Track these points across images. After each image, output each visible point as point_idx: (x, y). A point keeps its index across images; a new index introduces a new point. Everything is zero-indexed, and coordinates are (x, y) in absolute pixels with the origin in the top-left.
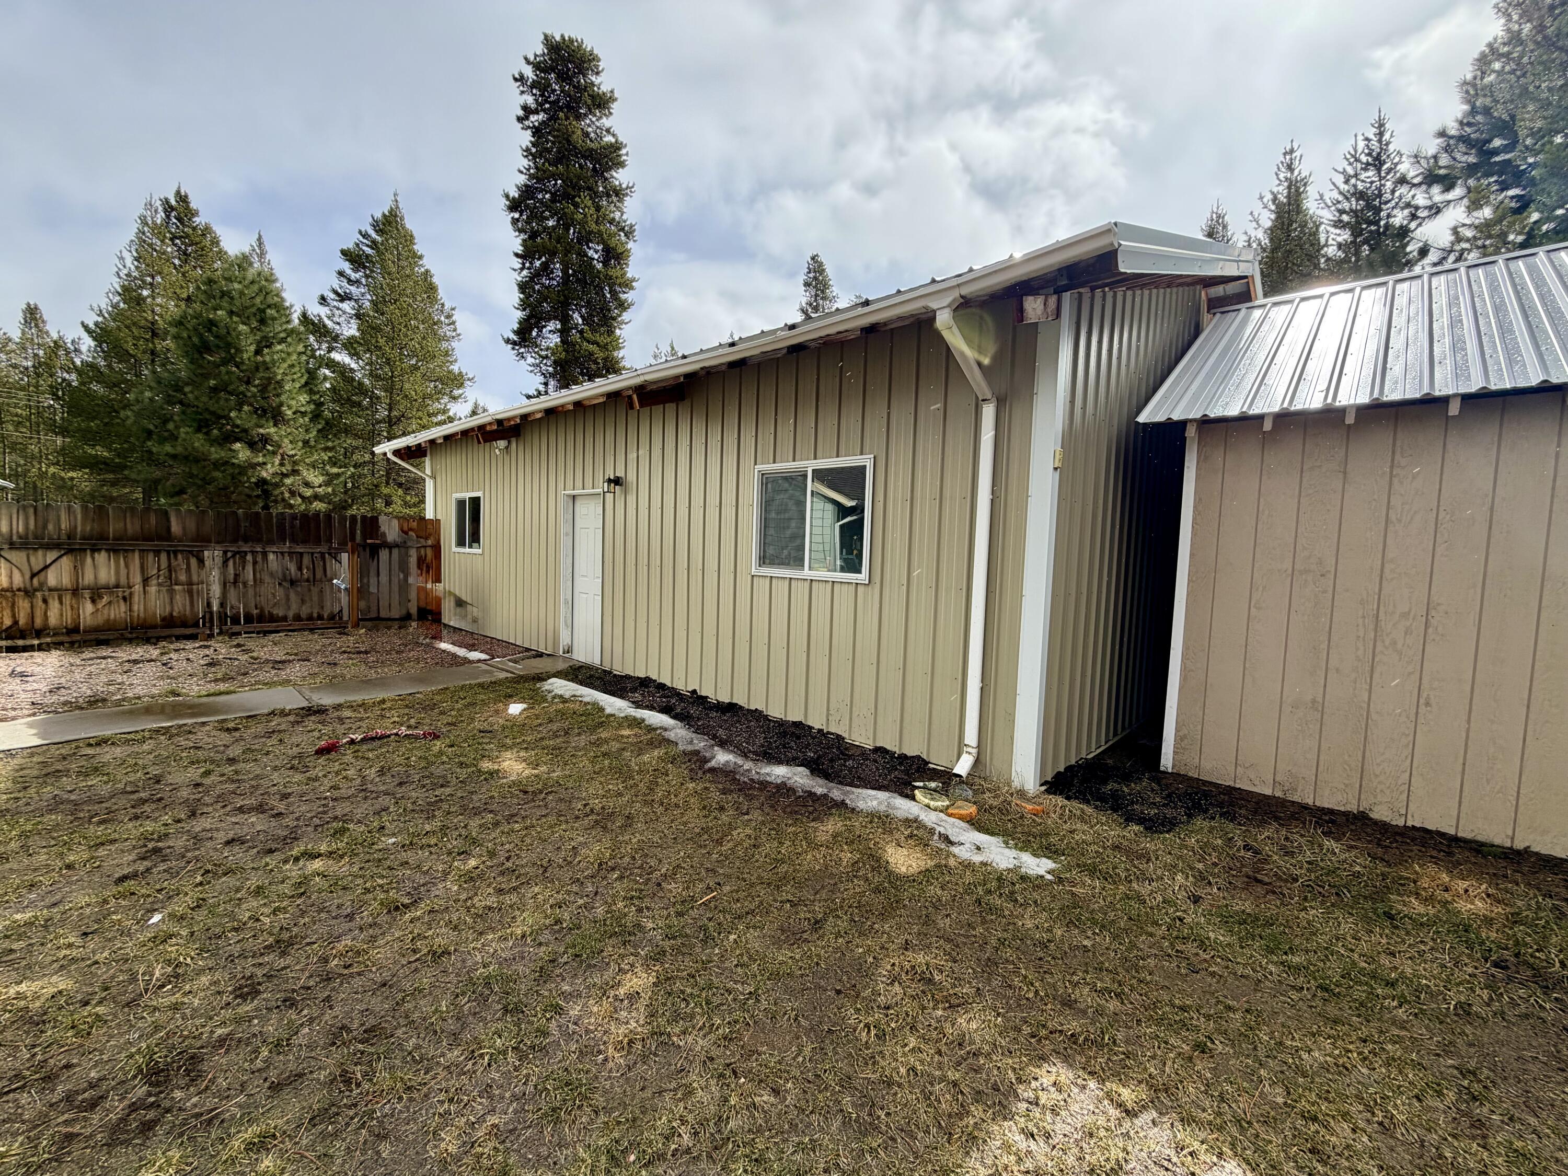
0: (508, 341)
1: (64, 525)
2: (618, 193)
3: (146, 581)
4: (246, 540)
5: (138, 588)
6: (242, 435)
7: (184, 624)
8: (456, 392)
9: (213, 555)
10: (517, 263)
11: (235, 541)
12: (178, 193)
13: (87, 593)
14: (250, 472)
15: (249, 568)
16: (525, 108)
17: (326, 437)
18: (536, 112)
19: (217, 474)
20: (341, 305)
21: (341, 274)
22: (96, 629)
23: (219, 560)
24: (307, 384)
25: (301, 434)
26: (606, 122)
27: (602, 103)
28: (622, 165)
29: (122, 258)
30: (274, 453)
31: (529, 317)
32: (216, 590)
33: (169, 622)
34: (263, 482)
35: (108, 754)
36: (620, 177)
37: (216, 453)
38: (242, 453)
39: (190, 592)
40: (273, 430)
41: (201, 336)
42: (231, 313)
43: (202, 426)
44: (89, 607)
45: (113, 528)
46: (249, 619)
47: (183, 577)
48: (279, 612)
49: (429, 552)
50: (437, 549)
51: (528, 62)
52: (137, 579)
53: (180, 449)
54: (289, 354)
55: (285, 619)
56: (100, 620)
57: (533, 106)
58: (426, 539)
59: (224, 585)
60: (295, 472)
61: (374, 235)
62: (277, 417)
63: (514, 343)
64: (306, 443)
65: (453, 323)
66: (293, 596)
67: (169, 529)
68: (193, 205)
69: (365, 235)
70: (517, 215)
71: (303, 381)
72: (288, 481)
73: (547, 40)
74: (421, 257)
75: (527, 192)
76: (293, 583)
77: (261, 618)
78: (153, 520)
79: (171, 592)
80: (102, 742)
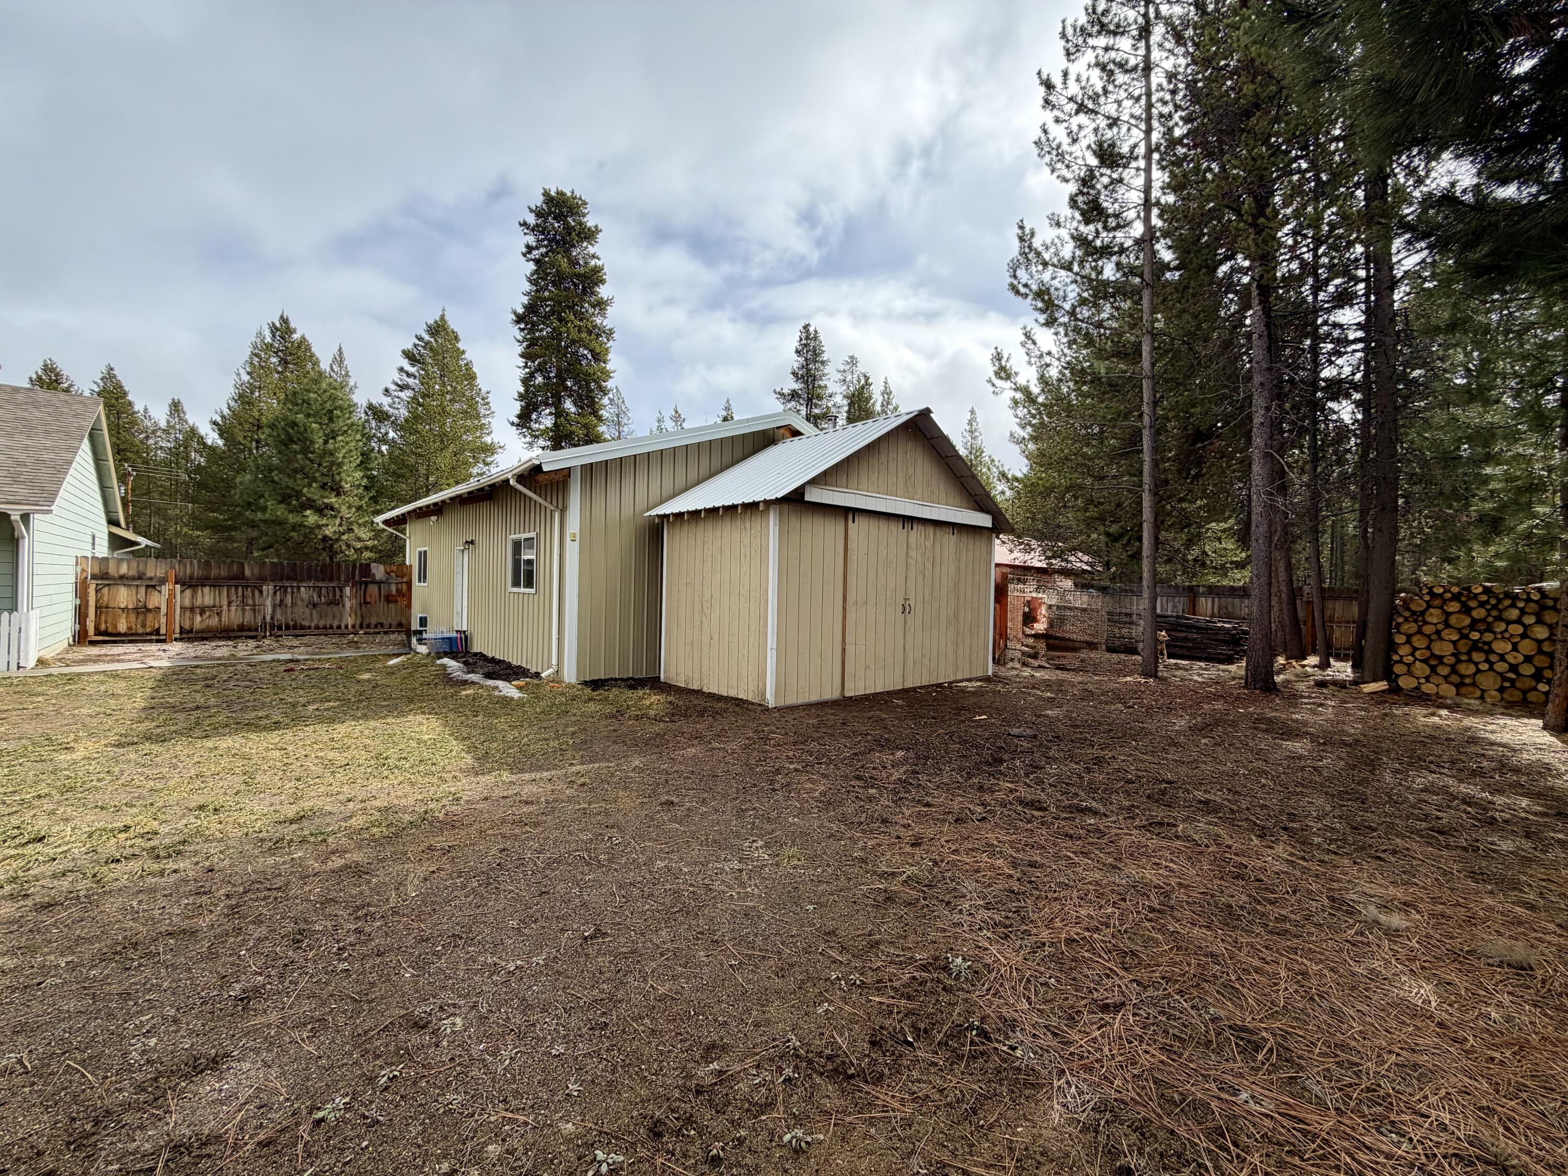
0: (513, 424)
1: (188, 572)
2: (601, 305)
3: (229, 604)
4: (288, 580)
5: (225, 608)
6: (310, 504)
7: (250, 630)
8: (489, 460)
9: (268, 588)
10: (521, 362)
11: (281, 580)
12: (282, 317)
13: (198, 611)
14: (317, 531)
15: (289, 597)
16: (528, 246)
17: (376, 502)
18: (537, 248)
19: (294, 534)
20: (400, 394)
21: (401, 370)
22: (202, 631)
23: (271, 592)
24: (362, 463)
25: (356, 502)
26: (591, 250)
27: (589, 235)
28: (603, 282)
29: (238, 374)
30: (335, 517)
31: (528, 405)
32: (269, 610)
33: (242, 628)
34: (325, 538)
35: (198, 671)
36: (603, 291)
37: (292, 518)
38: (311, 518)
39: (254, 611)
40: (334, 500)
41: (287, 433)
42: (308, 415)
43: (284, 499)
44: (198, 619)
45: (214, 573)
46: (288, 627)
47: (250, 602)
48: (306, 623)
49: (405, 587)
50: (409, 584)
51: (531, 210)
52: (225, 602)
53: (267, 516)
54: (347, 443)
55: (309, 627)
56: (204, 626)
57: (534, 244)
58: (403, 577)
59: (274, 606)
60: (350, 530)
61: (427, 337)
62: (338, 490)
63: (518, 425)
64: (359, 508)
65: (488, 404)
66: (314, 612)
67: (243, 573)
68: (293, 325)
69: (420, 339)
70: (522, 326)
71: (358, 461)
72: (344, 537)
73: (546, 194)
74: (463, 352)
75: (531, 308)
76: (315, 605)
77: (295, 627)
78: (235, 568)
79: (243, 610)
80: (197, 667)
